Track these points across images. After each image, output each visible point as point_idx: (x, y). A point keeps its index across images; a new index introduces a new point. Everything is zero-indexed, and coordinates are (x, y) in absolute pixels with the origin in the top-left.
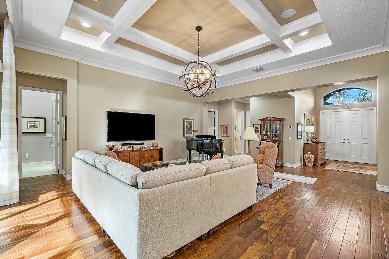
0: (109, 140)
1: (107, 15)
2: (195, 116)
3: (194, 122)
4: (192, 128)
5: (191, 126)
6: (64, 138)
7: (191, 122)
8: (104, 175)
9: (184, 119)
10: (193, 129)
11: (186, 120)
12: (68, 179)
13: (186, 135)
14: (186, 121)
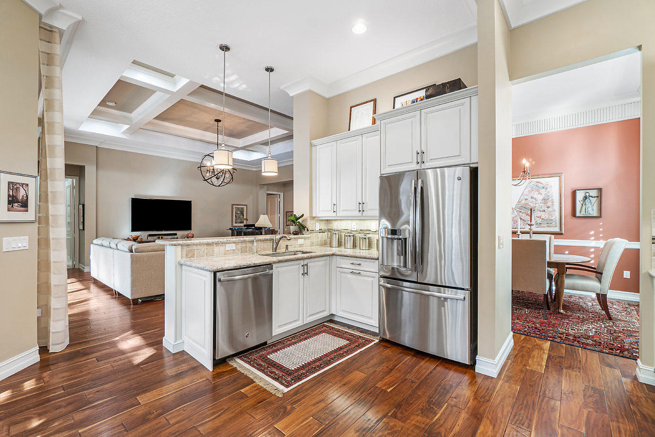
0: (134, 229)
1: (123, 111)
2: (249, 201)
3: (247, 208)
4: (243, 216)
5: (242, 213)
6: (81, 228)
7: (243, 209)
8: (116, 251)
9: (233, 205)
10: (245, 217)
11: (234, 206)
12: (86, 270)
13: (235, 225)
14: (236, 208)
